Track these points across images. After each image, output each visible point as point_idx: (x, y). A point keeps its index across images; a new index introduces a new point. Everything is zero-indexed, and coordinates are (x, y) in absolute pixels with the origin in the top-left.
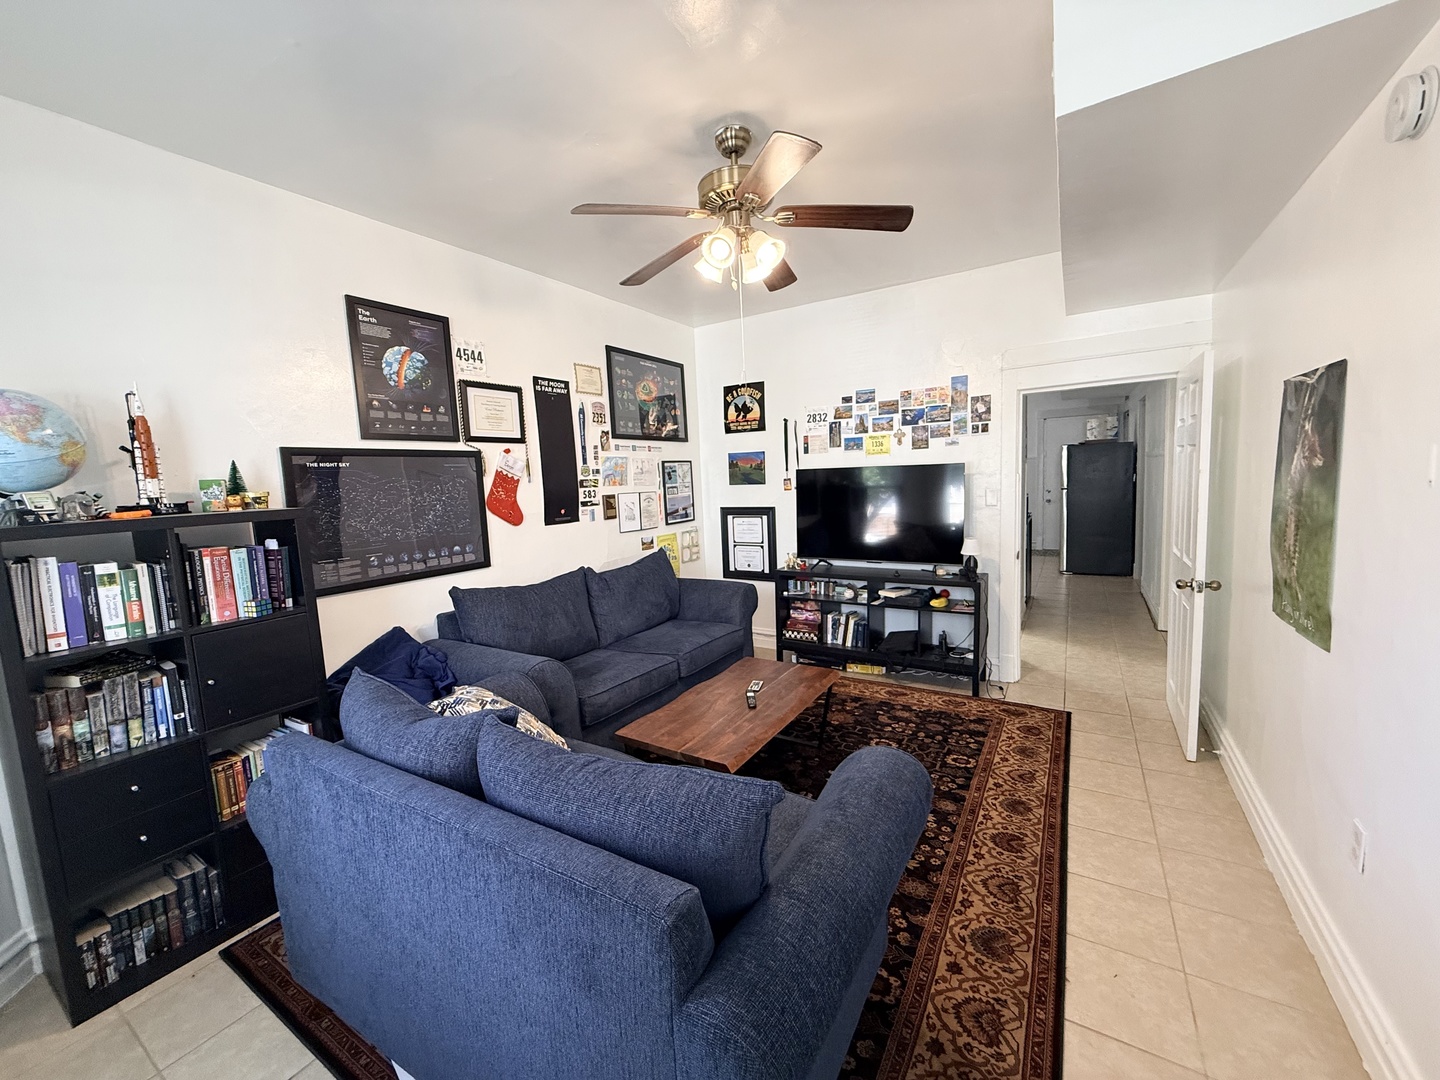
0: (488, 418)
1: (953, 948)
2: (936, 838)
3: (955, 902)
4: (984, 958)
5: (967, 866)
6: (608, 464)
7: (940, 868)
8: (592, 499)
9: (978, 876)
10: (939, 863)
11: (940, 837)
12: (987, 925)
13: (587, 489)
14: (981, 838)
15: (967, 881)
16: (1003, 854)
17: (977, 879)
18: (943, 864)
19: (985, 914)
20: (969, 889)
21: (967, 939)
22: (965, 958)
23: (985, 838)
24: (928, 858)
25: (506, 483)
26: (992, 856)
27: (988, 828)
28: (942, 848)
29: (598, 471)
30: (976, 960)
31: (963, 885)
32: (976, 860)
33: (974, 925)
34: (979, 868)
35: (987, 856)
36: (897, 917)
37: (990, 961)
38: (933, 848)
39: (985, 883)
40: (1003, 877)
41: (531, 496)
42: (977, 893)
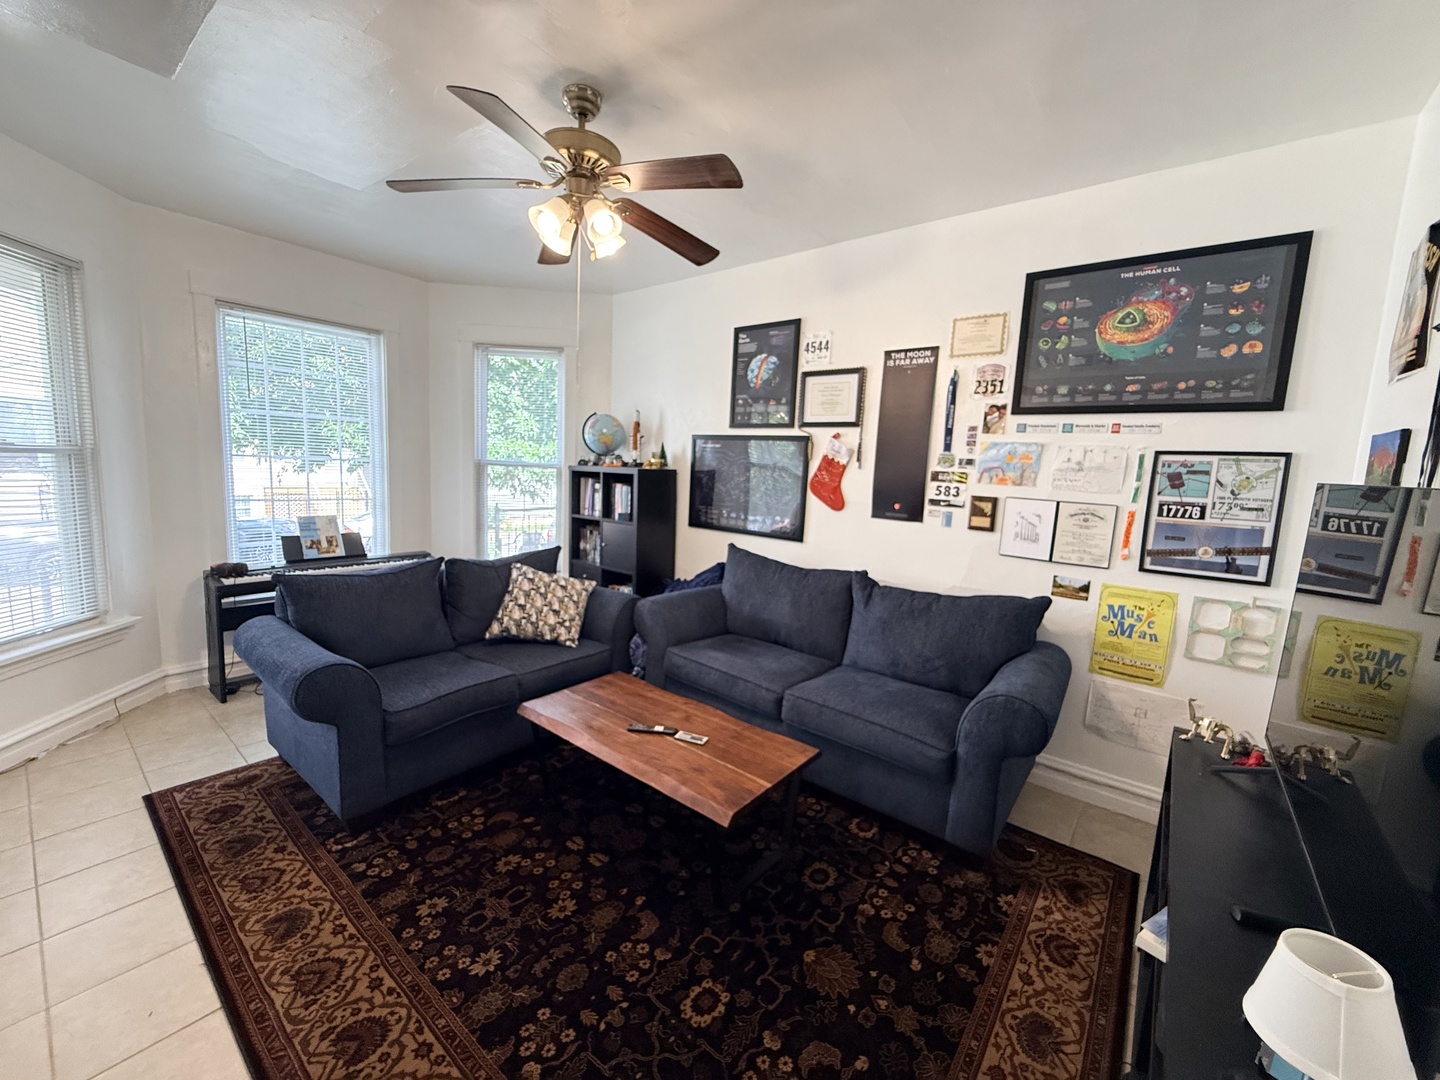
0: (823, 404)
1: (318, 894)
2: (439, 953)
3: (350, 920)
4: (287, 909)
5: (375, 959)
6: (993, 452)
7: (397, 932)
8: (951, 498)
9: (354, 962)
10: (404, 935)
11: (437, 959)
12: (305, 931)
13: (944, 485)
14: (397, 1009)
15: (359, 947)
16: (352, 1014)
17: (351, 959)
18: (399, 939)
19: (315, 937)
20: (349, 943)
21: (312, 908)
22: (302, 897)
23: (392, 1013)
24: (418, 929)
25: (833, 469)
26: (361, 999)
27: (404, 1031)
28: (420, 951)
29: (970, 462)
30: (292, 903)
31: (358, 940)
32: (374, 975)
33: (315, 921)
34: (361, 971)
35: (367, 994)
36: (381, 872)
37: (280, 912)
38: (427, 942)
39: (342, 963)
40: (329, 987)
41: (859, 484)
42: (338, 947)
